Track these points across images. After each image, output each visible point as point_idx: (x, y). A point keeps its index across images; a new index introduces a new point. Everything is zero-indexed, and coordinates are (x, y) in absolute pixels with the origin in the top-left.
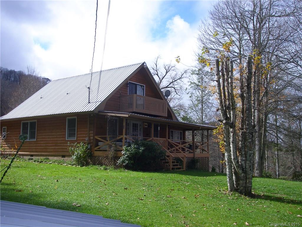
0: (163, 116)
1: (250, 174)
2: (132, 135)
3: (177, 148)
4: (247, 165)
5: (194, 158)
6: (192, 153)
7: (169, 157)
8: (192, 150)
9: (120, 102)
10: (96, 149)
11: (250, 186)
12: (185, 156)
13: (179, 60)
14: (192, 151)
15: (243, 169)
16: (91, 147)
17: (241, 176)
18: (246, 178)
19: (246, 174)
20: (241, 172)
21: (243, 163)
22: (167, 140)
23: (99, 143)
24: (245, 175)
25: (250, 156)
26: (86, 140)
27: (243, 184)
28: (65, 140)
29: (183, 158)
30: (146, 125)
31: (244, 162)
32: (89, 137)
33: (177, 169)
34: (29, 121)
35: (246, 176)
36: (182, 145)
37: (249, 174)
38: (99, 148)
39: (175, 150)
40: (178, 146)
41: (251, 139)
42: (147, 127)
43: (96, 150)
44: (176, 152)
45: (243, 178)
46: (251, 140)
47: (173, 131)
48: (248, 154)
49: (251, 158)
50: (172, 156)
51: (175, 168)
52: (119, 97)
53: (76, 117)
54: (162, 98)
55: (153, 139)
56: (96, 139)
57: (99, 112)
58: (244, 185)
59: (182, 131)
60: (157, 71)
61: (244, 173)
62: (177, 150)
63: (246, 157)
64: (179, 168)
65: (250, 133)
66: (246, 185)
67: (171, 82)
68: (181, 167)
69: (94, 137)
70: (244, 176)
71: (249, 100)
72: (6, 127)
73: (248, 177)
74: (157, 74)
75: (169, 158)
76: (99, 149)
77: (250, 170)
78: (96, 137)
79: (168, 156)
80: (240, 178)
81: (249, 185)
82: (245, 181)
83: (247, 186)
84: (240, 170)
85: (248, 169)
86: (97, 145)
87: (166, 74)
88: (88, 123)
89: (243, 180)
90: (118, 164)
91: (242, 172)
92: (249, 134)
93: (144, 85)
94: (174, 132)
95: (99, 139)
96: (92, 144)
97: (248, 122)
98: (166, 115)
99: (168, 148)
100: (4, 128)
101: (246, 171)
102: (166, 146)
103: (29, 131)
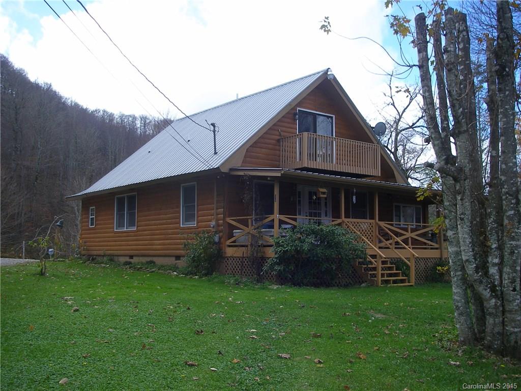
0: (373, 176)
1: (514, 300)
2: (308, 214)
3: (399, 239)
4: (505, 276)
5: (441, 259)
6: (437, 249)
7: (376, 258)
8: (437, 243)
9: (280, 151)
10: (228, 242)
11: (514, 332)
12: (414, 255)
13: (328, 26)
14: (436, 246)
15: (495, 286)
16: (220, 238)
17: (488, 306)
18: (504, 312)
19: (503, 300)
20: (489, 295)
21: (495, 271)
22: (377, 223)
23: (234, 231)
24: (499, 303)
25: (512, 253)
26: (212, 226)
27: (495, 325)
28: (179, 228)
29: (408, 259)
30: (324, 193)
31: (497, 268)
32: (217, 220)
33: (395, 282)
34: (126, 195)
35: (503, 306)
36: (411, 232)
37: (510, 301)
38: (234, 242)
39: (394, 244)
40: (402, 235)
41: (512, 209)
42: (325, 196)
43: (230, 246)
44: (396, 248)
45: (494, 311)
46: (512, 212)
47: (399, 207)
48: (506, 249)
49: (514, 258)
50: (380, 256)
51: (390, 280)
52: (278, 141)
53: (196, 183)
54: (371, 140)
55: (343, 222)
56: (230, 225)
57: (231, 170)
58: (498, 329)
59: (420, 206)
60: (391, 98)
61: (496, 297)
62: (397, 243)
63: (502, 257)
64: (402, 281)
65: (511, 193)
66: (504, 329)
67: (421, 116)
68: (405, 280)
69: (224, 219)
70: (496, 305)
71: (506, 107)
72: (94, 207)
73: (507, 308)
74: (392, 104)
75: (375, 260)
76: (232, 244)
77: (514, 290)
78: (229, 220)
79: (374, 256)
80: (487, 310)
81: (512, 329)
82: (501, 319)
83: (505, 331)
84: (486, 290)
85: (508, 286)
86: (231, 235)
87: (410, 103)
88: (215, 193)
89: (495, 316)
90: (264, 273)
91: (491, 295)
92: (507, 198)
93: (332, 115)
94: (401, 207)
95: (234, 223)
96: (221, 234)
97: (504, 166)
98: (378, 172)
99: (379, 239)
100: (92, 209)
101: (502, 293)
102: (374, 235)
103: (127, 213)
